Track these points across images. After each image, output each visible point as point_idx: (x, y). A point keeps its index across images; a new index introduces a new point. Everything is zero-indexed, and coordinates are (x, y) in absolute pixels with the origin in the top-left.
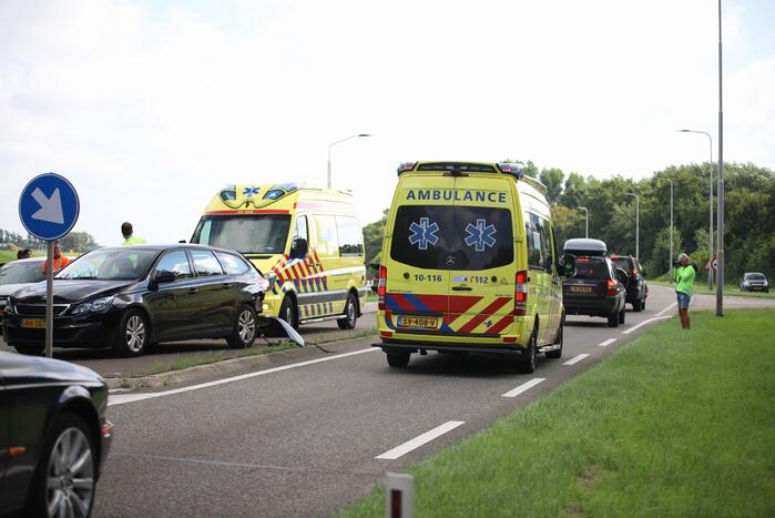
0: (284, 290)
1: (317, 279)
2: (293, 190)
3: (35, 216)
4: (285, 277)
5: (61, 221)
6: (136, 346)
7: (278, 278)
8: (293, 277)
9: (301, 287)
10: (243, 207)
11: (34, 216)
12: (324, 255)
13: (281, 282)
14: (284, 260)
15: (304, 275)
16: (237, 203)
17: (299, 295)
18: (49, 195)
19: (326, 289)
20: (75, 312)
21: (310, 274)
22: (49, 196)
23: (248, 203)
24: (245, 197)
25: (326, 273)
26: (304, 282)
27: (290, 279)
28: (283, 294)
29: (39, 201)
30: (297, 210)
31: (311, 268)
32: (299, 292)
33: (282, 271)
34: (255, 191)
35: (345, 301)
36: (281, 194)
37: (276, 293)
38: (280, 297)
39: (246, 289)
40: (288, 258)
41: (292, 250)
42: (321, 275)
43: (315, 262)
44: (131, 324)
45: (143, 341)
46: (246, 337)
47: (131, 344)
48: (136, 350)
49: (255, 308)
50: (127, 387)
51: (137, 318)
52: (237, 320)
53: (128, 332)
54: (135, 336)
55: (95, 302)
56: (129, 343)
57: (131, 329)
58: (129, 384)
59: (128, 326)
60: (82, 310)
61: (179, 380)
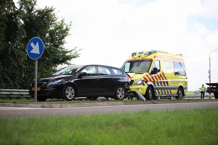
0: (148, 85)
1: (164, 82)
2: (155, 52)
4: (148, 80)
5: (39, 53)
7: (145, 80)
8: (152, 80)
9: (156, 84)
10: (138, 58)
11: (31, 52)
12: (167, 74)
13: (146, 82)
14: (148, 74)
15: (157, 80)
16: (136, 57)
17: (155, 87)
18: (35, 44)
19: (168, 85)
20: (48, 84)
21: (160, 80)
23: (139, 57)
24: (139, 55)
25: (168, 80)
26: (158, 83)
27: (151, 81)
28: (148, 86)
29: (32, 47)
30: (155, 58)
31: (161, 78)
32: (155, 85)
33: (147, 78)
34: (142, 53)
35: (177, 90)
36: (150, 53)
37: (144, 85)
38: (146, 86)
39: (120, 80)
40: (150, 74)
41: (152, 71)
42: (165, 80)
43: (163, 76)
44: (68, 90)
45: (73, 96)
46: (120, 97)
47: (68, 96)
48: (70, 98)
49: (124, 87)
50: (43, 107)
51: (71, 87)
52: (116, 91)
53: (66, 92)
54: (70, 94)
55: (55, 82)
56: (67, 96)
57: (68, 91)
58: (45, 106)
59: (67, 90)
60: (50, 84)
61: (69, 106)
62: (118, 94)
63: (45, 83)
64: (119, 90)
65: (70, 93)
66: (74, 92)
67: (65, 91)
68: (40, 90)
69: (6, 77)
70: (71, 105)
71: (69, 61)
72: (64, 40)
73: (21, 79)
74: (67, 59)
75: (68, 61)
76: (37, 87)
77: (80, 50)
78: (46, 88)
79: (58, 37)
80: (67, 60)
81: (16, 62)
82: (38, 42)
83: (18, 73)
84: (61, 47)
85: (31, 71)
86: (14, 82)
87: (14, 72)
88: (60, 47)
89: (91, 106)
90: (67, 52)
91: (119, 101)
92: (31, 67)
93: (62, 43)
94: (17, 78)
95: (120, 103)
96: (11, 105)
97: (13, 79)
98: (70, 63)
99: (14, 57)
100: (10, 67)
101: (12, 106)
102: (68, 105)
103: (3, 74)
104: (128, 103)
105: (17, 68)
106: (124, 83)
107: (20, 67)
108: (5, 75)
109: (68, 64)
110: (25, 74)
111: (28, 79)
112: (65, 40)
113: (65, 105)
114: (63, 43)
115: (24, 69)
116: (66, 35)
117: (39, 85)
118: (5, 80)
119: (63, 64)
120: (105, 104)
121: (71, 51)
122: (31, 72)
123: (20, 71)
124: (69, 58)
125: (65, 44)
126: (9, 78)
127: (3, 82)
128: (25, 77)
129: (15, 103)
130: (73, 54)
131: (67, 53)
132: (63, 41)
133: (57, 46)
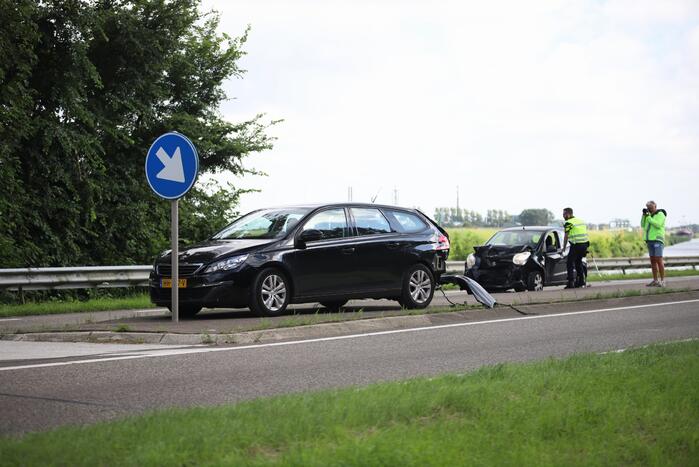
3: (160, 176)
5: (183, 180)
6: (274, 305)
11: (158, 176)
20: (209, 270)
22: (171, 156)
29: (162, 161)
44: (268, 283)
45: (283, 300)
46: (419, 298)
47: (268, 303)
48: (274, 309)
49: (431, 267)
50: (208, 343)
51: (275, 276)
52: (407, 280)
53: (264, 291)
54: (272, 296)
55: (229, 261)
56: (265, 303)
57: (267, 287)
58: (213, 340)
59: (264, 285)
60: (215, 268)
61: (279, 337)
62: (413, 289)
63: (201, 264)
64: (416, 276)
65: (273, 293)
66: (284, 290)
67: (259, 288)
68: (185, 286)
69: (37, 223)
70: (285, 332)
71: (236, 159)
72: (218, 87)
73: (84, 226)
74: (229, 155)
75: (234, 160)
76: (179, 277)
77: (273, 123)
78: (203, 281)
79: (197, 78)
80: (231, 157)
81: (66, 171)
82: (178, 148)
83: (75, 210)
84: (209, 112)
85: (116, 198)
86: (62, 239)
87: (61, 205)
88: (205, 113)
89: (338, 332)
90: (231, 130)
91: (416, 311)
92: (116, 186)
93: (212, 99)
94: (74, 225)
95: (419, 316)
96: (114, 338)
97: (59, 227)
98: (239, 164)
99: (62, 156)
100: (50, 191)
101: (118, 341)
102: (277, 332)
103: (28, 215)
104: (443, 316)
105: (70, 194)
106: (431, 254)
107: (81, 187)
108: (33, 217)
109: (233, 169)
110: (98, 210)
111: (108, 226)
112: (221, 87)
113: (268, 333)
114: (215, 100)
115: (96, 194)
116: (226, 72)
117: (183, 272)
118: (36, 232)
119: (217, 169)
120: (378, 325)
121: (241, 127)
122: (116, 203)
123: (83, 202)
124: (237, 150)
125: (222, 103)
126: (45, 227)
127: (27, 239)
128: (99, 219)
129: (125, 331)
130: (248, 135)
131: (229, 131)
132: (215, 93)
133: (195, 111)
